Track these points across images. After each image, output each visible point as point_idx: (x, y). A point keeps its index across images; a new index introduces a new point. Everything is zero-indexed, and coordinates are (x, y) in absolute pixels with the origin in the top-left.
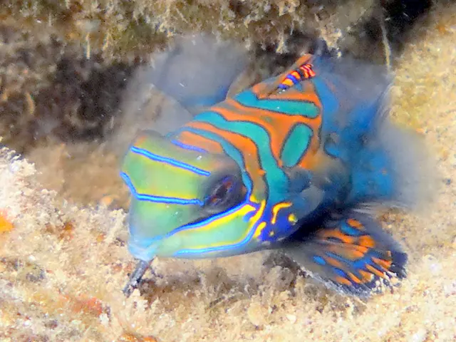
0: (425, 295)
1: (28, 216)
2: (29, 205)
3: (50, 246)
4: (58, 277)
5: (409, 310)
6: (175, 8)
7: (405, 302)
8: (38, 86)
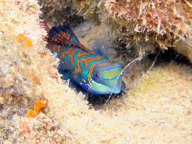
0: (121, 136)
1: (37, 46)
2: (39, 43)
3: (37, 58)
4: (34, 67)
5: (115, 138)
6: (108, 18)
7: (115, 135)
8: (59, 9)
